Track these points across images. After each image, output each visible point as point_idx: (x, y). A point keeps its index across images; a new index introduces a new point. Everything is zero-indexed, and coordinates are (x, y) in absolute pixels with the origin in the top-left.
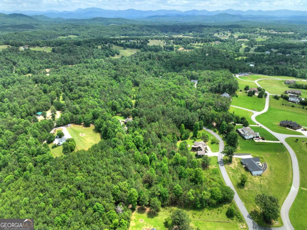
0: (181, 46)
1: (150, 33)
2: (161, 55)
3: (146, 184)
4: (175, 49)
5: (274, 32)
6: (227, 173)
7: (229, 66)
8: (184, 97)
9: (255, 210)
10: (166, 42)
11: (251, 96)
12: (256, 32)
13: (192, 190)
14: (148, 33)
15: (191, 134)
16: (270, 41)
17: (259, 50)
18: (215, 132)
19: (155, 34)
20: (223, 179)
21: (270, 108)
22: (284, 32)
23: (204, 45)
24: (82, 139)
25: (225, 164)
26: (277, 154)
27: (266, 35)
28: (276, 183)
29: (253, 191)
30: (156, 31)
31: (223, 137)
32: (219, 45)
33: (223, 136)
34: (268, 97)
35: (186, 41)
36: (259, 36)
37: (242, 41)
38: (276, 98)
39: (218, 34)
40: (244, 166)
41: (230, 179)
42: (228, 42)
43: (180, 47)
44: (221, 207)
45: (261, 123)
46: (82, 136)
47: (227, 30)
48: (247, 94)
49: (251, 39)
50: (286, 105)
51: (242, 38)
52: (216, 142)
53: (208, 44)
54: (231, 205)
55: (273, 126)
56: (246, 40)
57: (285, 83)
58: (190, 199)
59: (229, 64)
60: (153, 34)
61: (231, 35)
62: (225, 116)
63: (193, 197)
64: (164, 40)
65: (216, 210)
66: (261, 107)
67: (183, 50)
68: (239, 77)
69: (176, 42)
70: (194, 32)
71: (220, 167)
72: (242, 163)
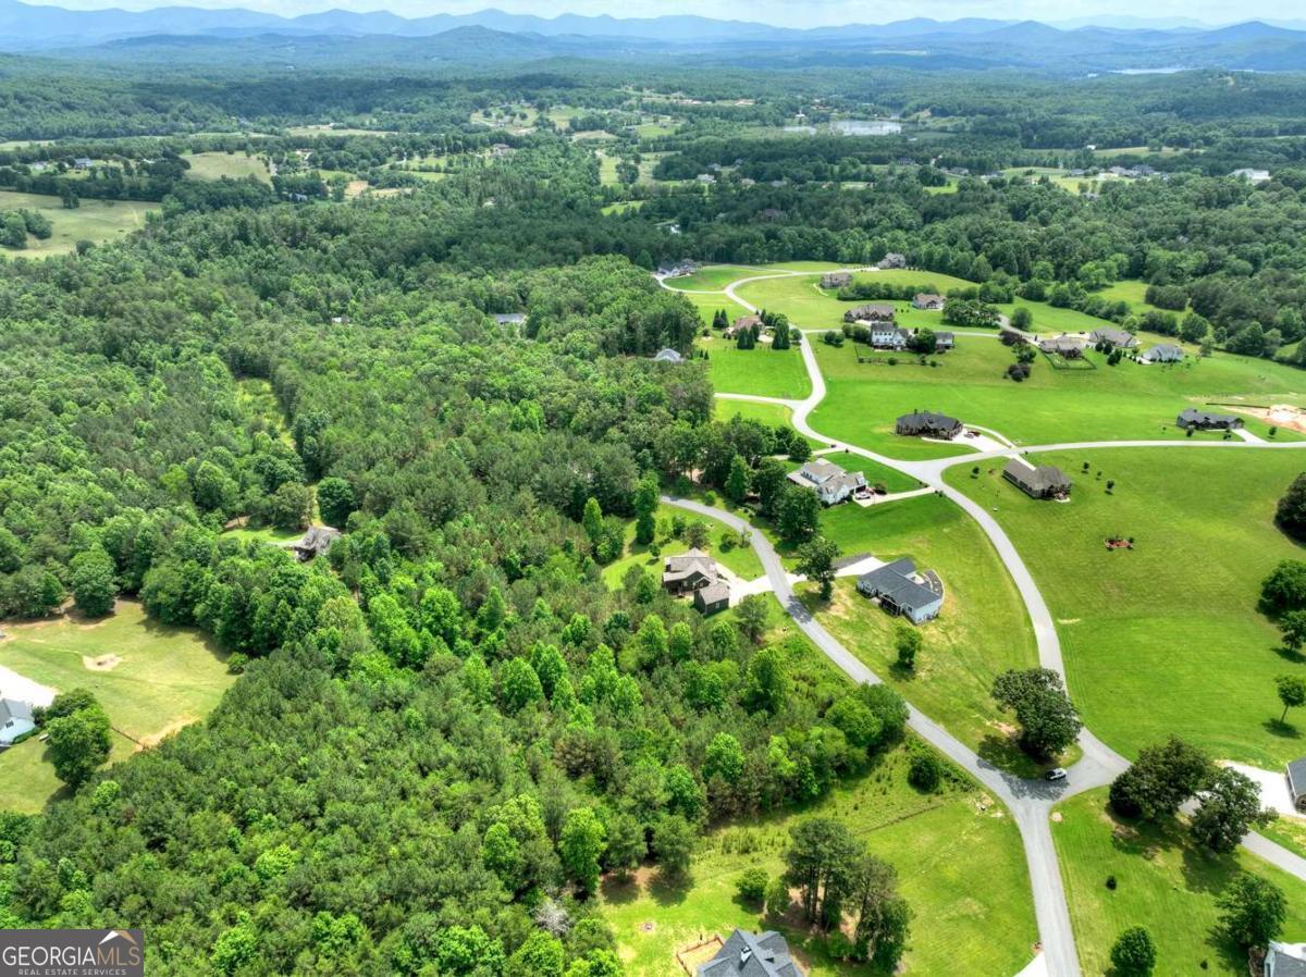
0: (355, 176)
1: (164, 120)
2: (299, 221)
3: (582, 780)
4: (330, 189)
5: (689, 102)
6: (837, 643)
7: (612, 241)
8: (528, 390)
9: (987, 737)
10: (278, 162)
11: (750, 347)
12: (626, 103)
13: (775, 740)
14: (156, 120)
15: (630, 531)
16: (687, 134)
17: (670, 173)
18: (710, 502)
19: (192, 125)
20: (838, 666)
21: (829, 384)
22: (720, 98)
23: (450, 164)
24: (117, 684)
25: (811, 612)
26: (945, 530)
27: (666, 112)
28: (990, 628)
29: (947, 677)
30: (195, 111)
31: (751, 516)
32: (514, 161)
33: (746, 511)
34: (804, 341)
35: (366, 151)
36: (643, 119)
37: (590, 142)
38: (831, 340)
39: (487, 115)
40: (876, 600)
41: (857, 660)
42: (543, 148)
43: (352, 179)
44: (879, 765)
45: (840, 438)
46: (106, 668)
47: (516, 98)
48: (734, 342)
49: (619, 131)
50: (870, 362)
51: (584, 130)
52: (739, 541)
53: (465, 160)
54: (907, 748)
55: (880, 438)
56: (603, 135)
57: (822, 287)
58: (785, 772)
59: (610, 233)
60: (184, 125)
61: (541, 118)
62: (733, 435)
63: (793, 764)
64: (258, 151)
65: (868, 782)
66: (802, 382)
67: (368, 190)
68: (664, 281)
69: (325, 159)
70: (379, 109)
71: (803, 626)
72: (864, 593)
